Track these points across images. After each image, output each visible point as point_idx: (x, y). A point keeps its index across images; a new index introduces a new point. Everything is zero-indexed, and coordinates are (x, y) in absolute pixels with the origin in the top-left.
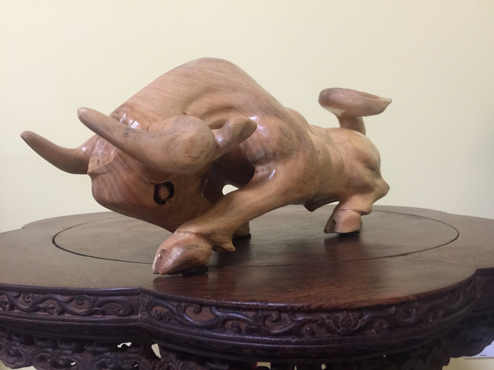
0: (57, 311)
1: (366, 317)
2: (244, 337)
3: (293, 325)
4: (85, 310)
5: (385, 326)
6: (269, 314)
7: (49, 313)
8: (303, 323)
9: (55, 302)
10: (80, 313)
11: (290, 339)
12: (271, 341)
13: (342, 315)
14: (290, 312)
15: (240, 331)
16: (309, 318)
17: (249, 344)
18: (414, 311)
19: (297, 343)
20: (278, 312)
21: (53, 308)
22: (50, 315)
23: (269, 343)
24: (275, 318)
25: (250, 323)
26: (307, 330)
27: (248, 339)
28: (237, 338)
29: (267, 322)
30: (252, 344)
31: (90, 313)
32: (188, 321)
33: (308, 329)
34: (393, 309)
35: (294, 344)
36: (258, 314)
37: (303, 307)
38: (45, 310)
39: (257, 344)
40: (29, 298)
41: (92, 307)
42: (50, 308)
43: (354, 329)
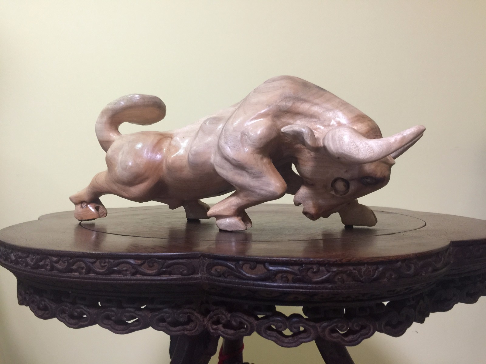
0: (130, 273)
1: (381, 269)
2: (291, 285)
3: (329, 275)
4: (154, 271)
5: (393, 276)
6: (311, 267)
7: (123, 274)
8: (337, 274)
9: (128, 266)
10: (151, 273)
11: (327, 285)
12: (313, 287)
13: (364, 267)
14: (327, 265)
15: (287, 281)
16: (341, 269)
17: (295, 290)
18: (413, 266)
19: (332, 288)
20: (318, 265)
21: (126, 270)
22: (124, 276)
23: (310, 289)
24: (315, 270)
25: (296, 275)
26: (338, 279)
27: (295, 286)
28: (286, 286)
29: (309, 273)
30: (297, 290)
31: (159, 274)
32: (245, 275)
33: (340, 278)
34: (399, 263)
35: (330, 289)
36: (302, 267)
37: (336, 261)
38: (119, 272)
39: (301, 290)
40: (105, 263)
41: (162, 268)
42: (124, 270)
43: (373, 278)
